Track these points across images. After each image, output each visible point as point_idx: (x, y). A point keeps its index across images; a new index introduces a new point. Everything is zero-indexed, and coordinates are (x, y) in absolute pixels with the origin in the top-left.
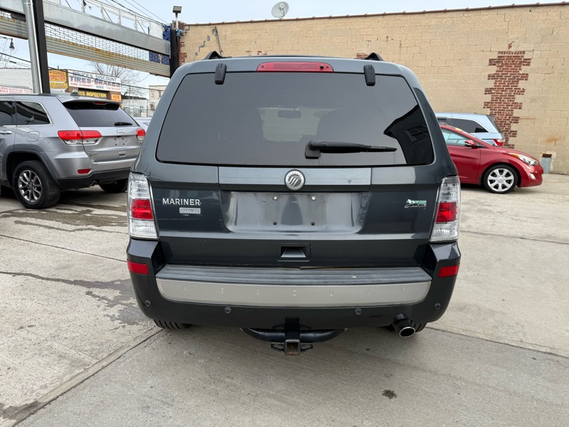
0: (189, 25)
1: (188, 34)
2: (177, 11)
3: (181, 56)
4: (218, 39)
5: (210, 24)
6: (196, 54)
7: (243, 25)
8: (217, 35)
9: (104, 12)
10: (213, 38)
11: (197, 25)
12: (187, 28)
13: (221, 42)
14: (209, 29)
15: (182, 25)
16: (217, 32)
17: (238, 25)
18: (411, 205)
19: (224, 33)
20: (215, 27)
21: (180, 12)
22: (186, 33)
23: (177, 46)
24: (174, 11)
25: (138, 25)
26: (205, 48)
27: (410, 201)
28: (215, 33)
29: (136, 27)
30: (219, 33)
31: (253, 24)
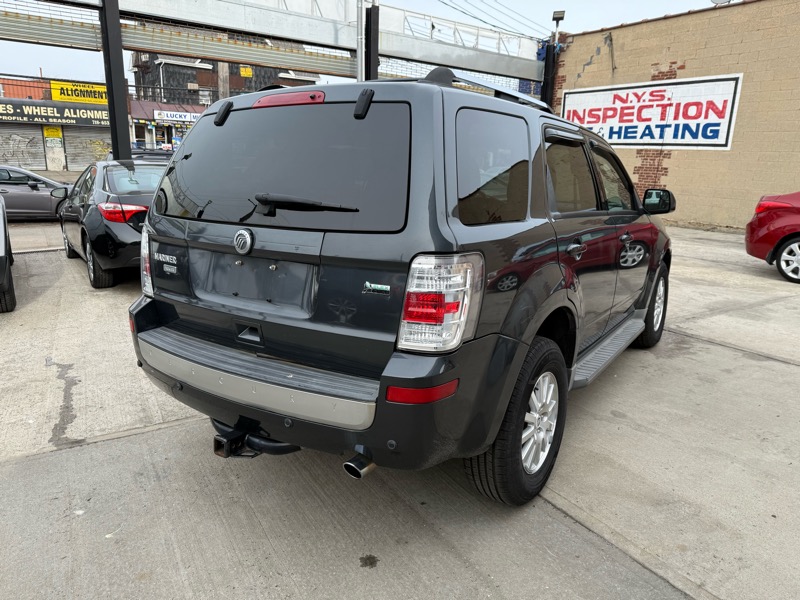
0: (574, 36)
1: (570, 48)
2: (558, 18)
3: (558, 80)
4: (612, 51)
5: (602, 30)
6: (579, 76)
7: (651, 25)
8: (611, 45)
9: (457, 34)
10: (605, 49)
11: (584, 34)
12: (570, 39)
13: (616, 54)
14: (600, 38)
15: (564, 37)
16: (611, 40)
17: (644, 26)
18: (370, 290)
19: (621, 41)
20: (608, 34)
21: (562, 18)
22: (568, 47)
23: (554, 66)
24: (554, 19)
25: (502, 46)
26: (592, 66)
27: (368, 284)
28: (608, 42)
29: (499, 49)
30: (614, 42)
31: (668, 22)
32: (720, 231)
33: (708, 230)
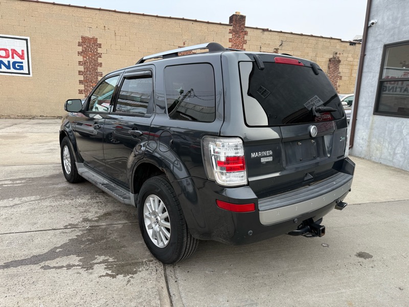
32: (38, 119)
33: (30, 119)
